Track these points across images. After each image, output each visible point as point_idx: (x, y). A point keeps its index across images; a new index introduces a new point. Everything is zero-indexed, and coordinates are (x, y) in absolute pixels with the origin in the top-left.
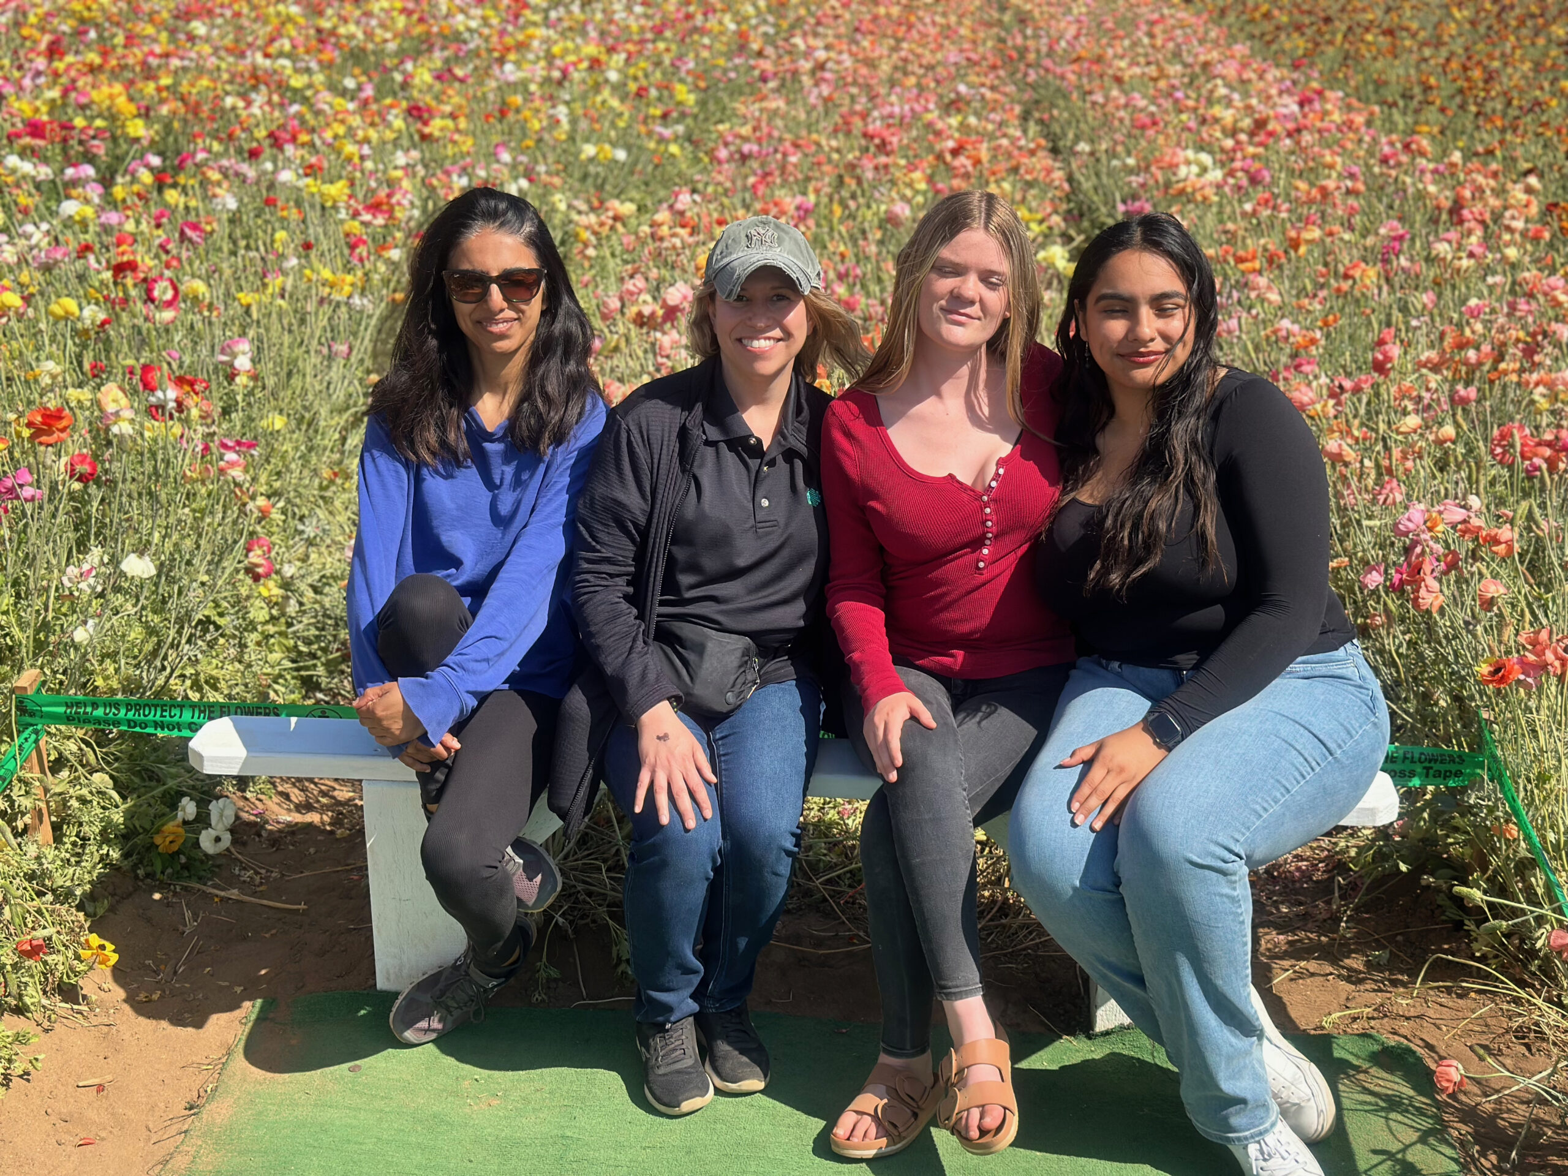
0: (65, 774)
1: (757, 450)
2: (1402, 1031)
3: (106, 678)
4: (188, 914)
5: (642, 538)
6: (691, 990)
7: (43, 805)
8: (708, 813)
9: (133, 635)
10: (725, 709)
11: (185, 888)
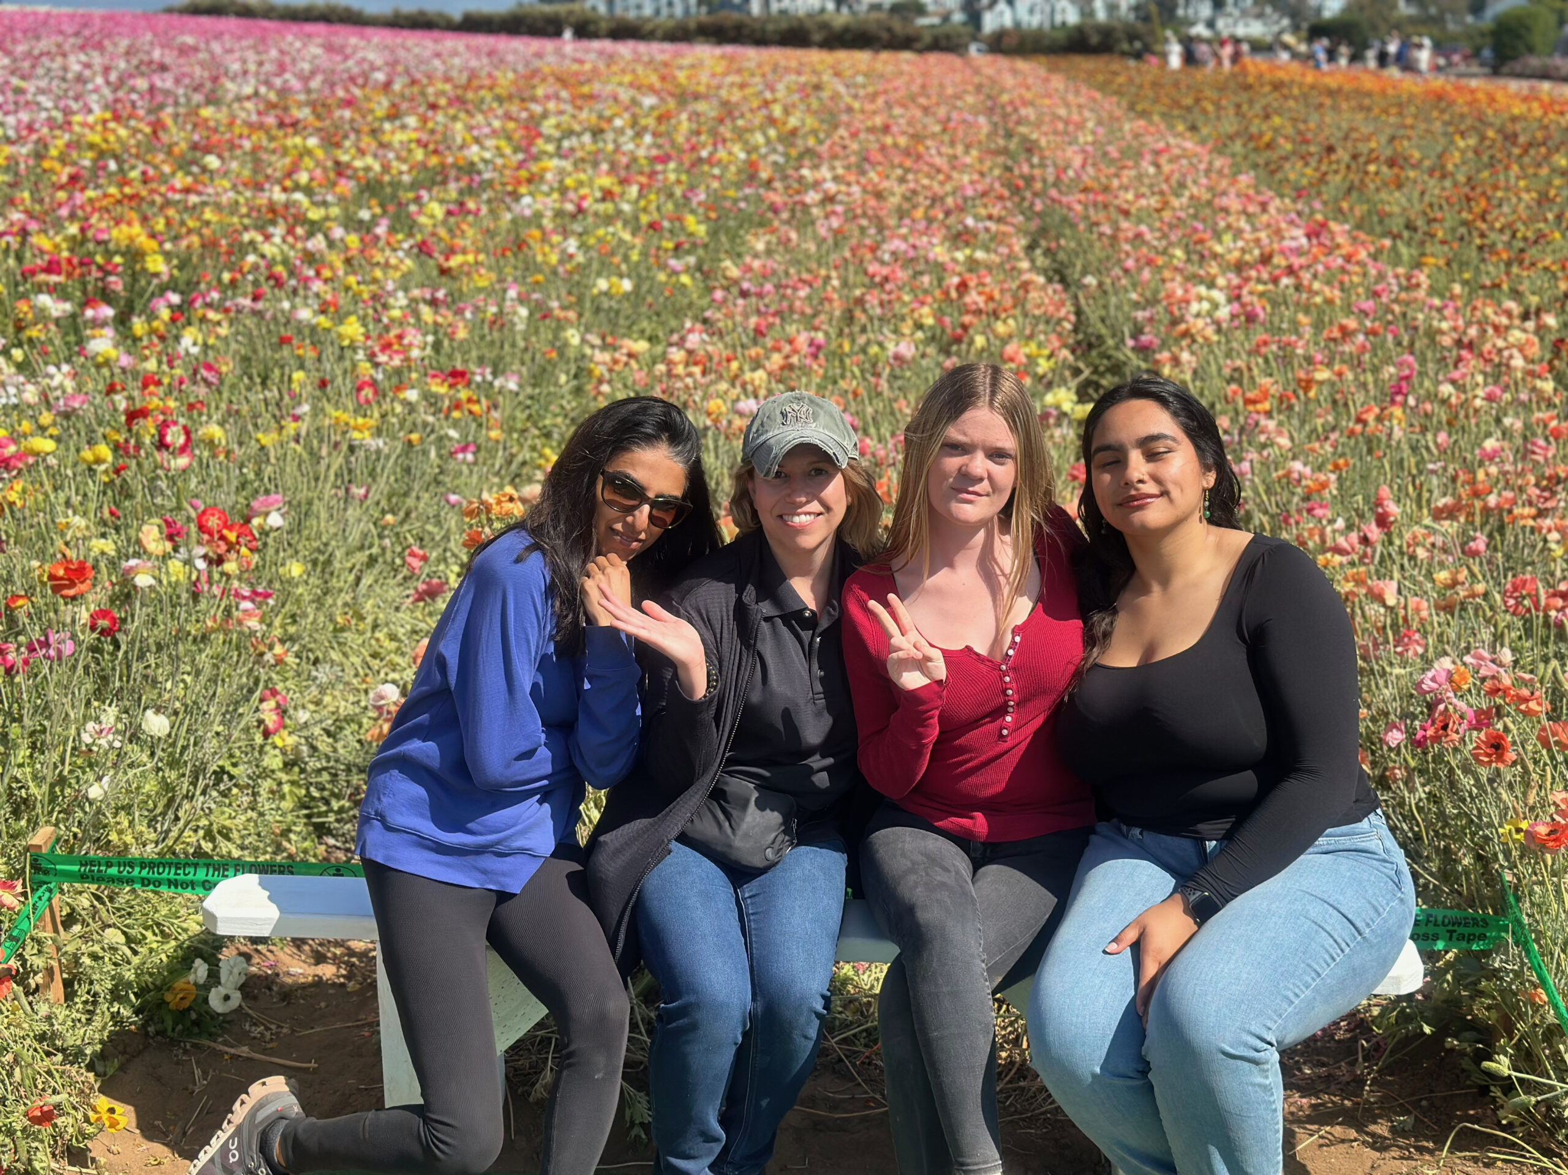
1: (811, 622)
9: (148, 788)
10: (762, 864)
11: (194, 1046)
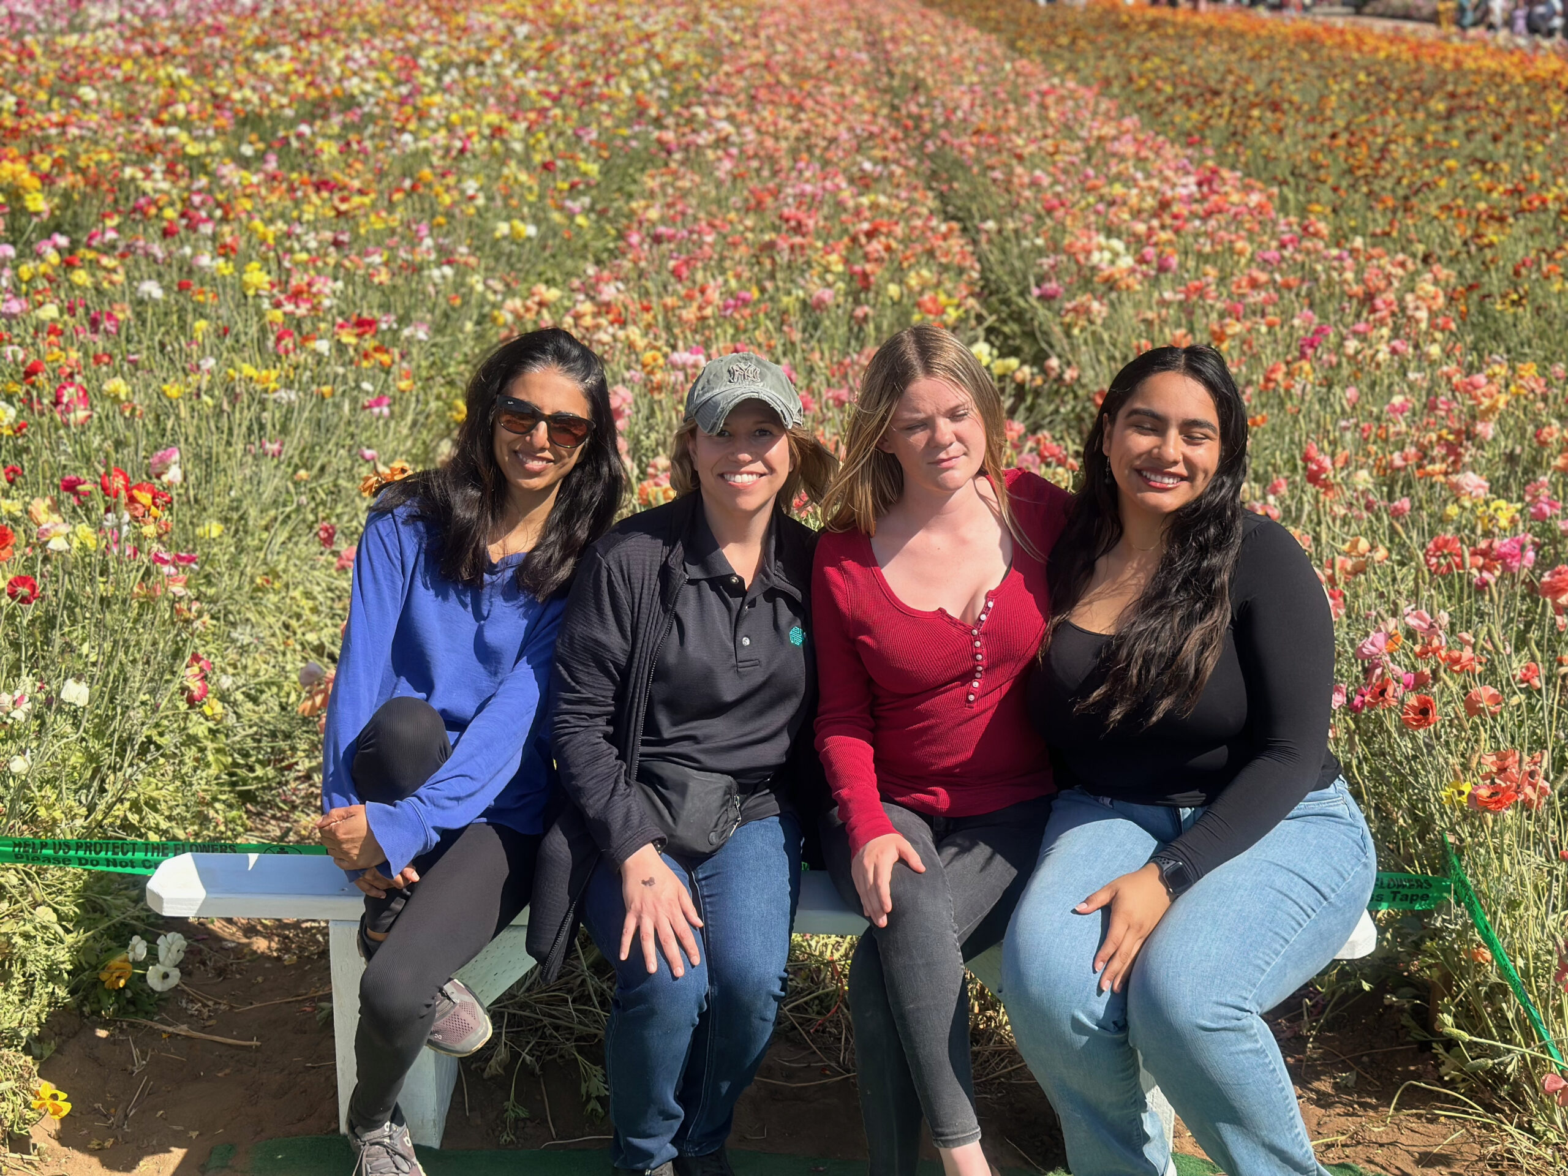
0: (4, 906)
1: (738, 589)
2: (1377, 1159)
3: (48, 808)
4: (136, 1052)
5: (623, 678)
6: (672, 1135)
8: (696, 959)
9: (73, 760)
10: (707, 849)
11: (131, 1025)
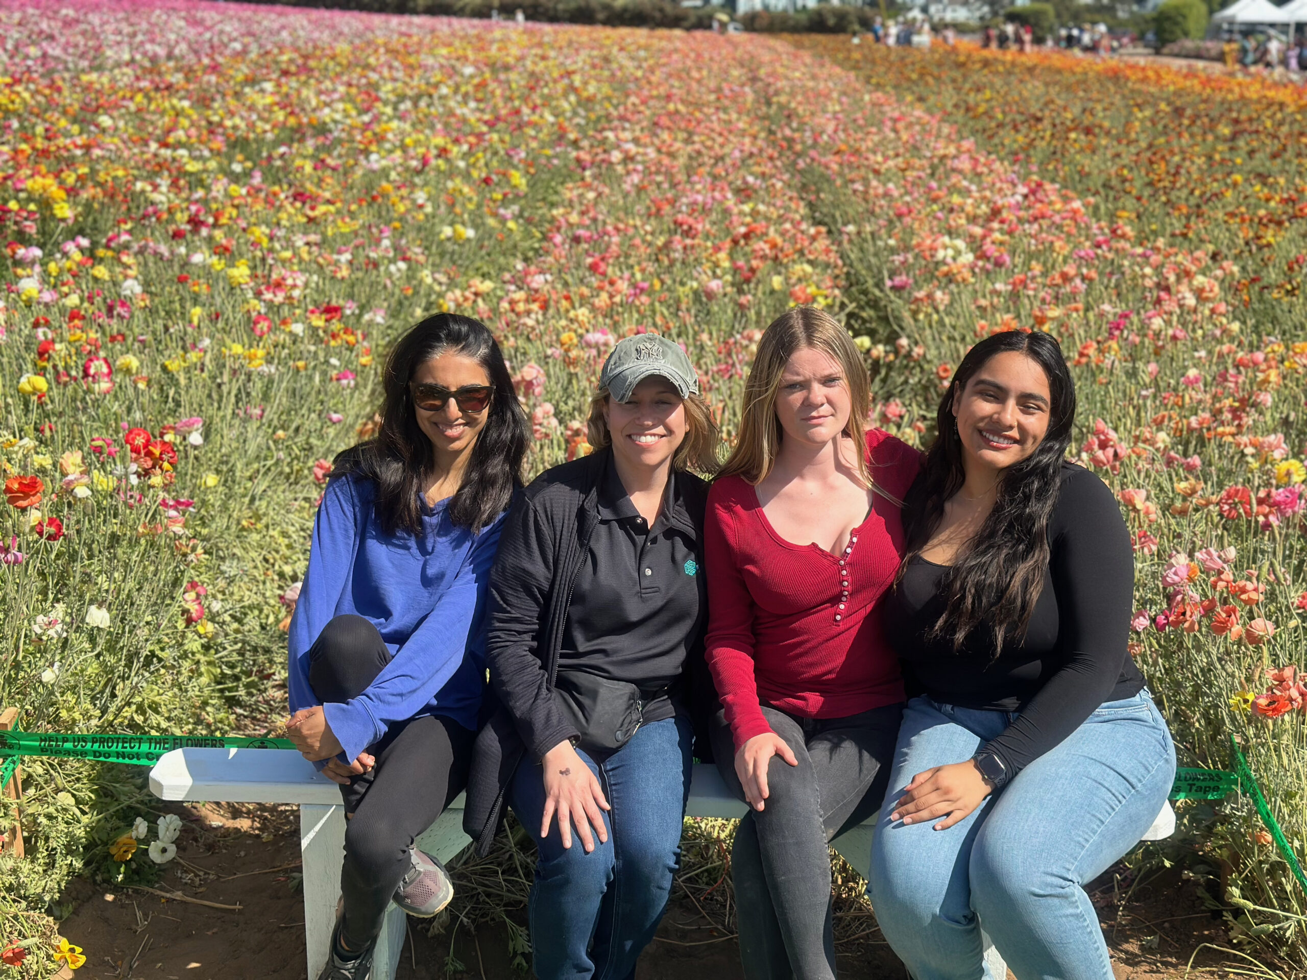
0: (31, 791)
1: (642, 528)
3: (69, 710)
4: (139, 914)
5: (546, 602)
7: (18, 824)
8: (605, 837)
9: (90, 670)
10: (612, 744)
11: (136, 891)
